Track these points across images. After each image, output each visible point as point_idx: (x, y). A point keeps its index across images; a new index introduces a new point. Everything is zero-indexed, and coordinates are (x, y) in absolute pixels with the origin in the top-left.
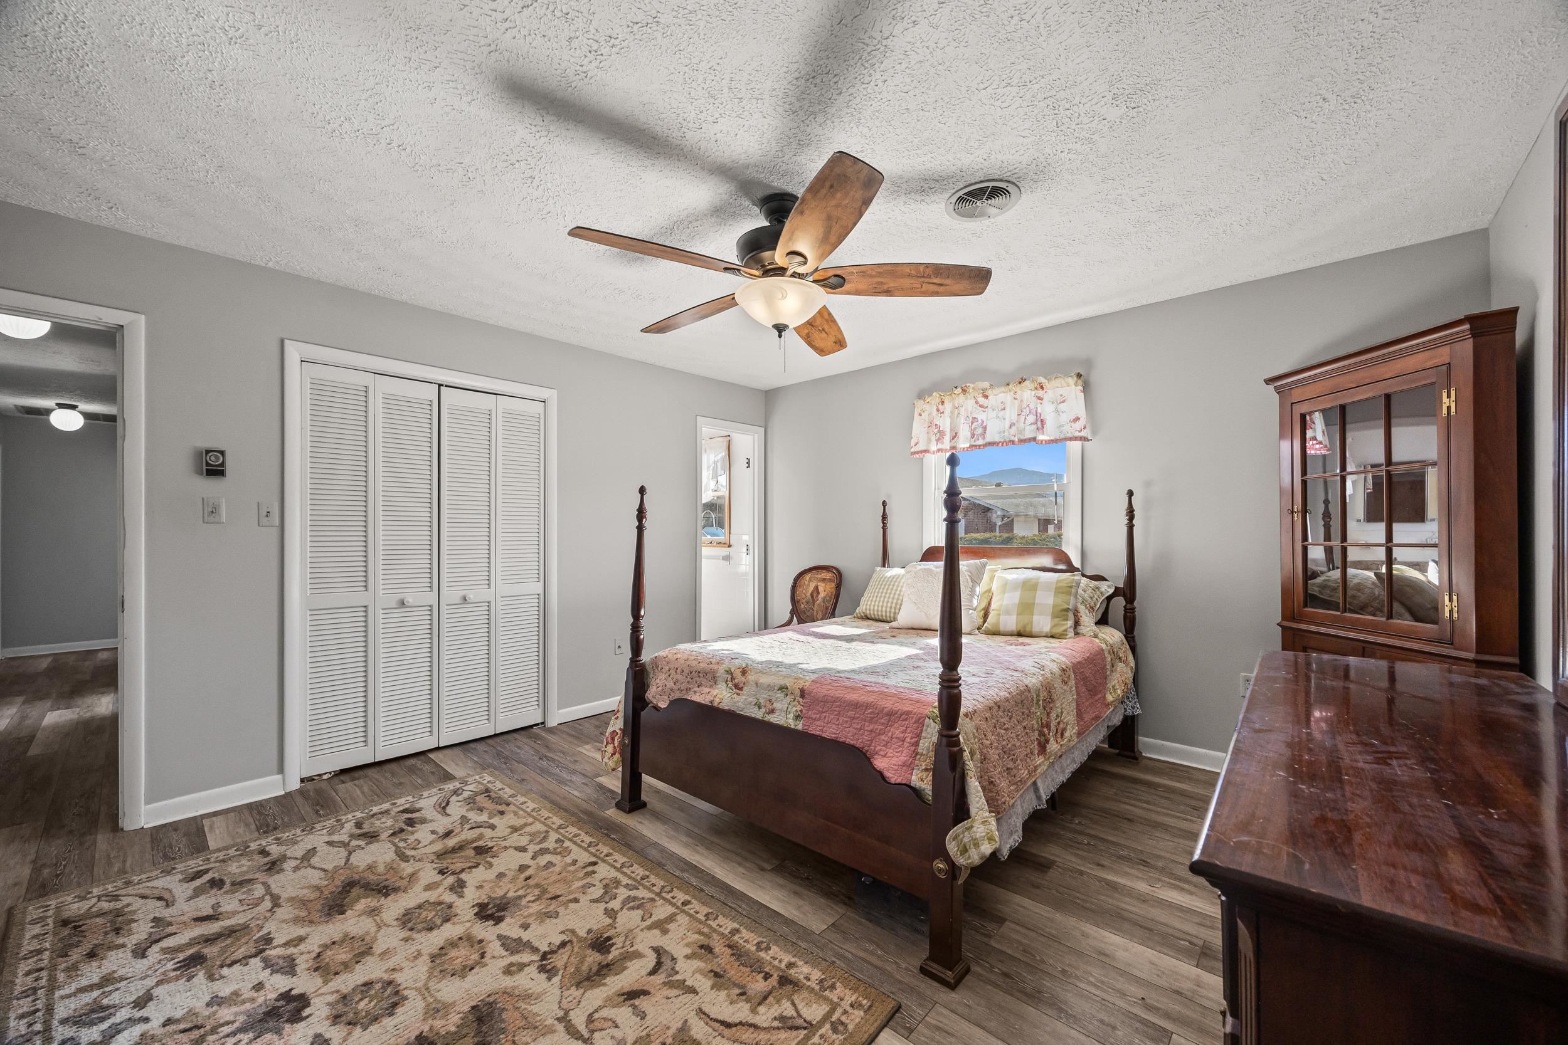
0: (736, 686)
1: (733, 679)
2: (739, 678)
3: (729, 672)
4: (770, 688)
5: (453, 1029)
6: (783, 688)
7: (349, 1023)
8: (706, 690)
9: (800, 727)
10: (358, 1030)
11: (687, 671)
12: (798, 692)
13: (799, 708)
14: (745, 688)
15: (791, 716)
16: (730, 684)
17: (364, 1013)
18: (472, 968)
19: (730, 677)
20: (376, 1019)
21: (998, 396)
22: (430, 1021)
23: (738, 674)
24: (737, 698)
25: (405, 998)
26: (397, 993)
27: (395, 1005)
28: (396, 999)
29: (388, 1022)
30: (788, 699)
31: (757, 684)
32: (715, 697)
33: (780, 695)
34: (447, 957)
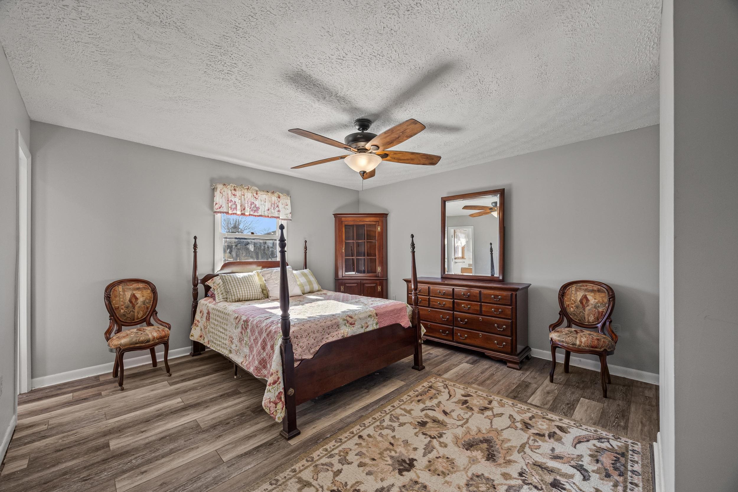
0: (351, 324)
1: (348, 322)
2: (351, 320)
3: (344, 320)
4: (366, 318)
5: (480, 451)
6: (370, 316)
7: (495, 488)
8: (335, 334)
9: (378, 327)
10: (496, 483)
11: (321, 329)
12: (375, 315)
13: (377, 320)
14: (356, 323)
15: (374, 325)
16: (348, 325)
17: (487, 485)
18: (447, 458)
19: (346, 322)
20: (488, 479)
21: (263, 196)
22: (480, 460)
23: (349, 319)
24: (354, 328)
25: (473, 474)
26: (471, 479)
27: (478, 476)
28: (475, 478)
29: (486, 475)
30: (372, 319)
31: (360, 319)
32: (344, 333)
33: (369, 319)
34: (444, 470)
